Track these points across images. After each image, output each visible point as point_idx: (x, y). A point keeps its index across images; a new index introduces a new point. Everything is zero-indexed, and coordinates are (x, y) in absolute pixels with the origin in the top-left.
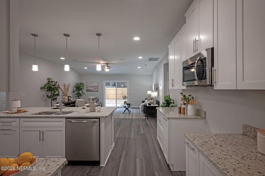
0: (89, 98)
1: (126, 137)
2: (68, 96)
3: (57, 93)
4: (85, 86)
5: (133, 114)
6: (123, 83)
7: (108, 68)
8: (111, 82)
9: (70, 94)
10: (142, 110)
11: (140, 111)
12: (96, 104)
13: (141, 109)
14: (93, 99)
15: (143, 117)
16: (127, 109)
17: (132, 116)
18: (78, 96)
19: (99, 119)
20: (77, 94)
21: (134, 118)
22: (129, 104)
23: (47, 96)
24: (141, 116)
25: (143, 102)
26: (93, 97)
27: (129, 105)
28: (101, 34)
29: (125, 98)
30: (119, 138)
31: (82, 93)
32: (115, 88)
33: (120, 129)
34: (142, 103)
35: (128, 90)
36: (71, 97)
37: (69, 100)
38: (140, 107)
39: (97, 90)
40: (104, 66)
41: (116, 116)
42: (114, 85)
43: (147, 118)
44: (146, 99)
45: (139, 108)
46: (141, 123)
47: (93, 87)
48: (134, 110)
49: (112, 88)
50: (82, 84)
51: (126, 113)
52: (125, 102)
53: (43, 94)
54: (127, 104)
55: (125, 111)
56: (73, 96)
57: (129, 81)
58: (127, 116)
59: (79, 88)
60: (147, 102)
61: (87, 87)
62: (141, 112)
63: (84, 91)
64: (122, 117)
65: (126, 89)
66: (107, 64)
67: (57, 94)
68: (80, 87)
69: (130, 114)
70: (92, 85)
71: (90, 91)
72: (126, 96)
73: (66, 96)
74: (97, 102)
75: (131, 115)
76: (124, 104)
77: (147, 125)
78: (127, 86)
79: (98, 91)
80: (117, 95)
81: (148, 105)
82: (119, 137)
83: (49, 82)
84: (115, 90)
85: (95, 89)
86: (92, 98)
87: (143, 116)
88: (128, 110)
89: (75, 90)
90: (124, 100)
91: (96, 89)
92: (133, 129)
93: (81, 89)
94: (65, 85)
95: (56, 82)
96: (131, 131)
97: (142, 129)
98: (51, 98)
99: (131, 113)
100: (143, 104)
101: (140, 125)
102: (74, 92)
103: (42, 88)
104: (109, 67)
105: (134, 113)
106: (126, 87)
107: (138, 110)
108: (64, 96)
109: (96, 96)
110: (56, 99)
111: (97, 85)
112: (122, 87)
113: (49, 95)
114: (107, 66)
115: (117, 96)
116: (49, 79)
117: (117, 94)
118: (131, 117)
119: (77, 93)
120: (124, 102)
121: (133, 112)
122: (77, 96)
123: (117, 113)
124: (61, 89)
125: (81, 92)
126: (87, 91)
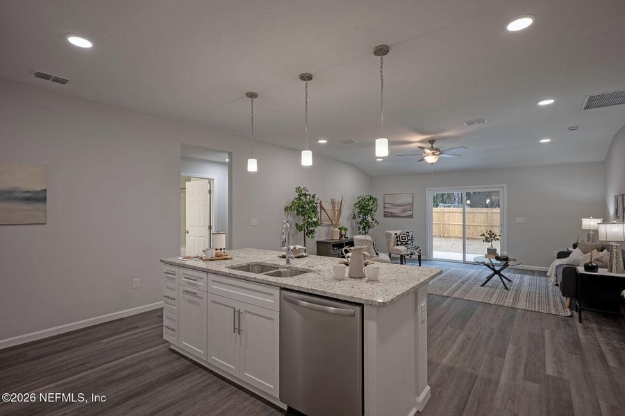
0: (386, 234)
1: (481, 372)
2: (340, 226)
3: (315, 220)
4: (380, 202)
5: (518, 291)
6: (489, 195)
7: (433, 154)
8: (456, 193)
9: (344, 221)
10: (559, 283)
11: (550, 285)
12: (404, 251)
13: (553, 279)
14: (397, 237)
15: (561, 308)
16: (497, 272)
17: (516, 298)
18: (364, 229)
19: (358, 309)
20: (361, 223)
21: (521, 305)
22: (506, 259)
23: (297, 225)
24: (552, 304)
25: (563, 254)
26: (399, 232)
27: (504, 260)
28: (387, 47)
29: (490, 237)
30: (450, 370)
31: (373, 220)
33: (462, 335)
34: (558, 258)
35: (502, 213)
36: (346, 230)
37: (341, 236)
38: (551, 270)
39: (409, 213)
40: (422, 148)
41: (459, 292)
43: (576, 314)
44: (575, 246)
45: (544, 274)
46: (547, 332)
47: (399, 205)
48: (527, 278)
50: (373, 198)
51: (495, 287)
52: (491, 252)
54: (497, 258)
55: (489, 278)
56: (352, 227)
57: (506, 189)
58: (495, 296)
59: (364, 208)
60: (579, 259)
61: (386, 206)
62: (550, 290)
63: (378, 215)
64: (478, 295)
65: (497, 210)
66: (432, 142)
67: (314, 223)
68: (368, 205)
69: (506, 288)
70: (398, 202)
71: (393, 215)
72: (497, 231)
73: (336, 226)
74: (407, 244)
75: (511, 293)
76: (486, 256)
77: (576, 344)
78: (501, 203)
79: (411, 216)
80: (467, 227)
81: (581, 270)
82: (453, 368)
83: (300, 195)
85: (405, 211)
86: (396, 234)
87: (560, 306)
88: (501, 276)
89: (357, 214)
90: (488, 245)
91: (407, 212)
92: (511, 348)
93: (371, 210)
94: (333, 203)
95: (314, 197)
96: (502, 354)
97: (549, 359)
98: (305, 231)
99: (513, 288)
100: (564, 261)
101: (543, 337)
102: (354, 218)
103: (286, 209)
104: (437, 150)
105: (524, 289)
106: (498, 206)
107: (543, 278)
108: (332, 227)
109: (406, 230)
110: (312, 232)
111: (409, 200)
112: (487, 206)
113: (301, 223)
114: (432, 148)
115: (467, 231)
116: (298, 189)
117: (466, 224)
118: (509, 303)
119: (360, 220)
120: (488, 249)
121: (520, 284)
122: (361, 227)
123: (463, 283)
124: (325, 210)
125: (369, 218)
126: (385, 216)
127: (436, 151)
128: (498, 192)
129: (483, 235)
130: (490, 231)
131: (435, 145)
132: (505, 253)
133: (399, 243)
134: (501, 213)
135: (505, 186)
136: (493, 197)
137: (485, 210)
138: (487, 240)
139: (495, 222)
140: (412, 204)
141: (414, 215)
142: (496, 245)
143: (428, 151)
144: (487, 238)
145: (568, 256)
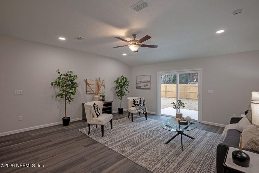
18: (121, 96)
25: (235, 120)
26: (136, 98)
34: (231, 123)
35: (199, 87)
39: (148, 87)
47: (144, 82)
53: (55, 92)
57: (201, 71)
59: (120, 84)
65: (197, 85)
66: (134, 36)
71: (140, 88)
73: (97, 94)
79: (149, 89)
85: (146, 85)
86: (133, 100)
103: (52, 84)
111: (148, 79)
125: (124, 90)
126: (137, 88)
128: (197, 73)
133: (134, 105)
135: (201, 69)
140: (150, 81)
141: (151, 88)
145: (238, 122)
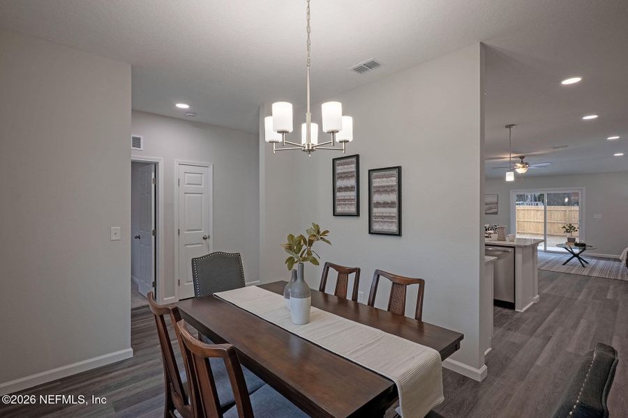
5: (593, 268)
6: (568, 195)
7: (523, 167)
11: (621, 266)
16: (575, 256)
17: (591, 272)
19: (513, 249)
21: (596, 275)
22: (584, 246)
27: (582, 246)
28: (514, 125)
29: (570, 229)
32: (541, 207)
33: (552, 285)
35: (581, 211)
40: (514, 162)
42: (540, 199)
45: (618, 260)
46: (612, 286)
48: (602, 262)
49: (533, 207)
51: (574, 265)
52: (571, 240)
54: (577, 245)
55: (569, 260)
58: (575, 270)
64: (560, 269)
65: (576, 208)
66: (522, 158)
69: (584, 266)
72: (576, 226)
75: (588, 269)
76: (567, 244)
78: (580, 201)
79: (496, 213)
84: (543, 212)
85: (491, 209)
86: (486, 227)
88: (579, 259)
90: (568, 235)
91: (493, 210)
92: (585, 290)
96: (579, 292)
97: (610, 294)
99: (590, 266)
101: (608, 288)
104: (527, 164)
105: (599, 268)
106: (577, 203)
107: (616, 262)
109: (494, 224)
112: (564, 204)
114: (522, 163)
117: (547, 221)
118: (585, 273)
120: (568, 238)
121: (595, 265)
123: (547, 263)
127: (525, 164)
128: (577, 193)
129: (564, 227)
130: (570, 225)
131: (524, 160)
132: (583, 242)
134: (579, 211)
136: (572, 198)
137: (563, 208)
138: (567, 231)
139: (573, 220)
140: (497, 203)
141: (499, 213)
142: (575, 234)
143: (519, 165)
144: (567, 230)
